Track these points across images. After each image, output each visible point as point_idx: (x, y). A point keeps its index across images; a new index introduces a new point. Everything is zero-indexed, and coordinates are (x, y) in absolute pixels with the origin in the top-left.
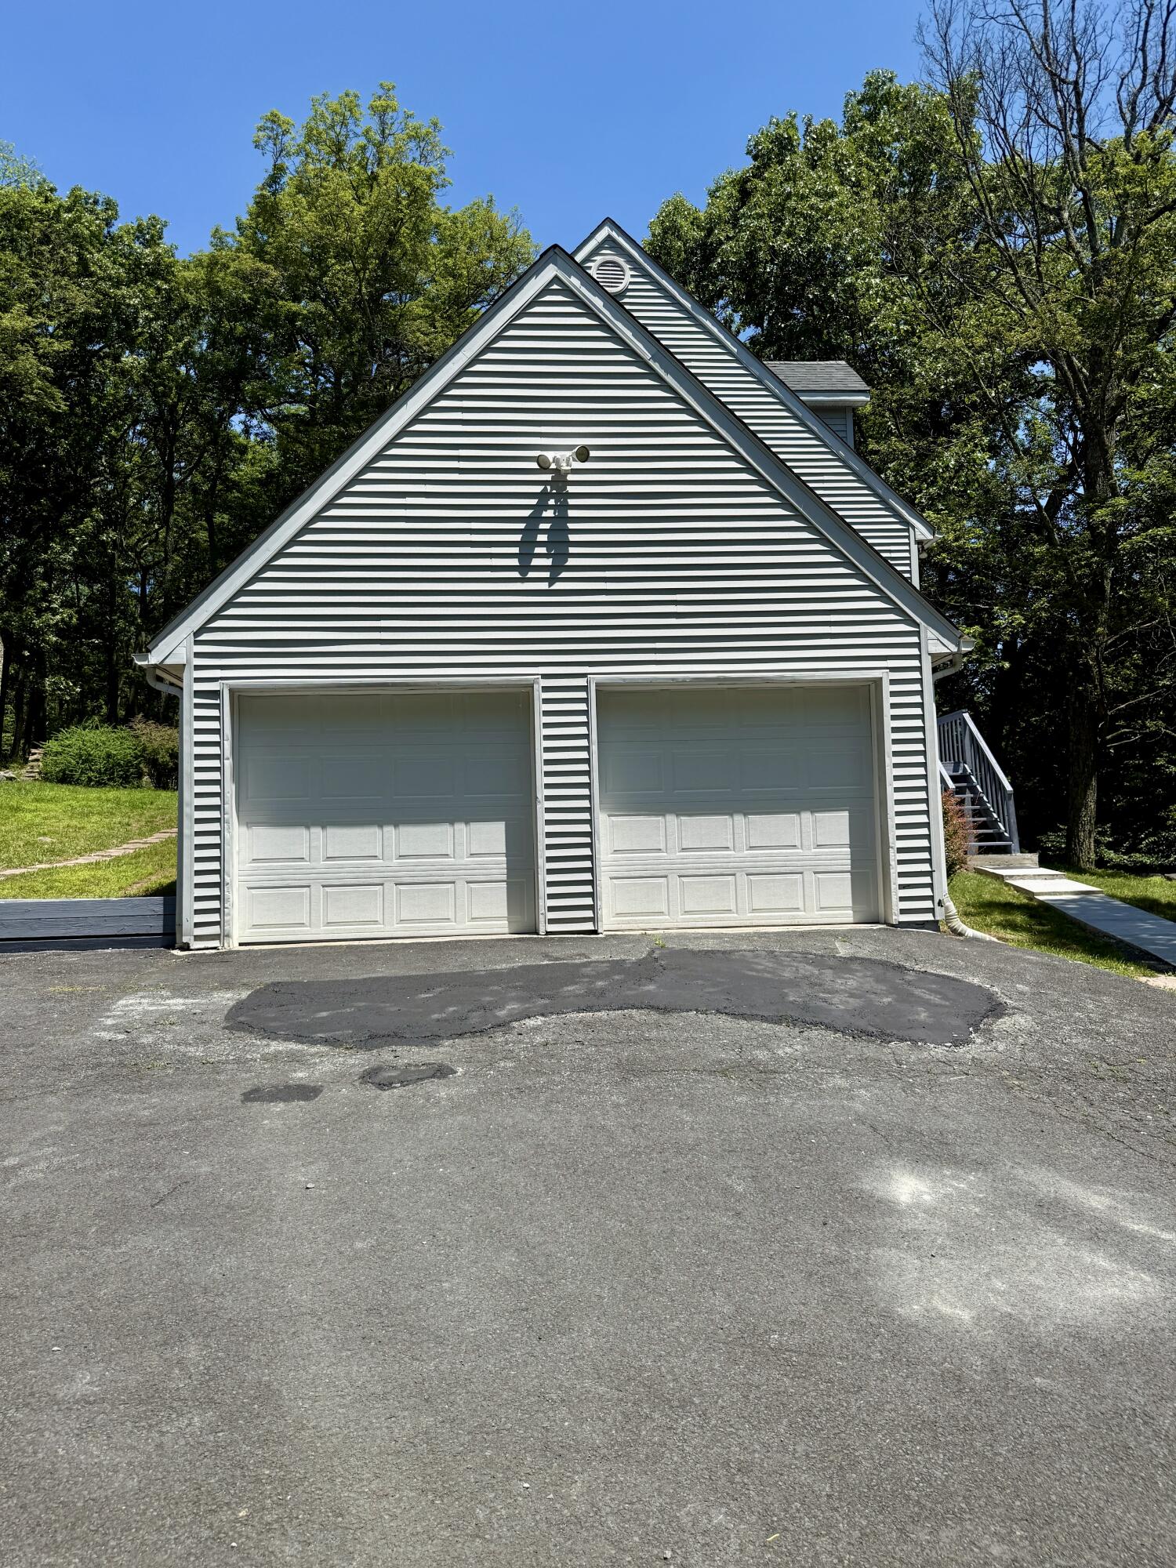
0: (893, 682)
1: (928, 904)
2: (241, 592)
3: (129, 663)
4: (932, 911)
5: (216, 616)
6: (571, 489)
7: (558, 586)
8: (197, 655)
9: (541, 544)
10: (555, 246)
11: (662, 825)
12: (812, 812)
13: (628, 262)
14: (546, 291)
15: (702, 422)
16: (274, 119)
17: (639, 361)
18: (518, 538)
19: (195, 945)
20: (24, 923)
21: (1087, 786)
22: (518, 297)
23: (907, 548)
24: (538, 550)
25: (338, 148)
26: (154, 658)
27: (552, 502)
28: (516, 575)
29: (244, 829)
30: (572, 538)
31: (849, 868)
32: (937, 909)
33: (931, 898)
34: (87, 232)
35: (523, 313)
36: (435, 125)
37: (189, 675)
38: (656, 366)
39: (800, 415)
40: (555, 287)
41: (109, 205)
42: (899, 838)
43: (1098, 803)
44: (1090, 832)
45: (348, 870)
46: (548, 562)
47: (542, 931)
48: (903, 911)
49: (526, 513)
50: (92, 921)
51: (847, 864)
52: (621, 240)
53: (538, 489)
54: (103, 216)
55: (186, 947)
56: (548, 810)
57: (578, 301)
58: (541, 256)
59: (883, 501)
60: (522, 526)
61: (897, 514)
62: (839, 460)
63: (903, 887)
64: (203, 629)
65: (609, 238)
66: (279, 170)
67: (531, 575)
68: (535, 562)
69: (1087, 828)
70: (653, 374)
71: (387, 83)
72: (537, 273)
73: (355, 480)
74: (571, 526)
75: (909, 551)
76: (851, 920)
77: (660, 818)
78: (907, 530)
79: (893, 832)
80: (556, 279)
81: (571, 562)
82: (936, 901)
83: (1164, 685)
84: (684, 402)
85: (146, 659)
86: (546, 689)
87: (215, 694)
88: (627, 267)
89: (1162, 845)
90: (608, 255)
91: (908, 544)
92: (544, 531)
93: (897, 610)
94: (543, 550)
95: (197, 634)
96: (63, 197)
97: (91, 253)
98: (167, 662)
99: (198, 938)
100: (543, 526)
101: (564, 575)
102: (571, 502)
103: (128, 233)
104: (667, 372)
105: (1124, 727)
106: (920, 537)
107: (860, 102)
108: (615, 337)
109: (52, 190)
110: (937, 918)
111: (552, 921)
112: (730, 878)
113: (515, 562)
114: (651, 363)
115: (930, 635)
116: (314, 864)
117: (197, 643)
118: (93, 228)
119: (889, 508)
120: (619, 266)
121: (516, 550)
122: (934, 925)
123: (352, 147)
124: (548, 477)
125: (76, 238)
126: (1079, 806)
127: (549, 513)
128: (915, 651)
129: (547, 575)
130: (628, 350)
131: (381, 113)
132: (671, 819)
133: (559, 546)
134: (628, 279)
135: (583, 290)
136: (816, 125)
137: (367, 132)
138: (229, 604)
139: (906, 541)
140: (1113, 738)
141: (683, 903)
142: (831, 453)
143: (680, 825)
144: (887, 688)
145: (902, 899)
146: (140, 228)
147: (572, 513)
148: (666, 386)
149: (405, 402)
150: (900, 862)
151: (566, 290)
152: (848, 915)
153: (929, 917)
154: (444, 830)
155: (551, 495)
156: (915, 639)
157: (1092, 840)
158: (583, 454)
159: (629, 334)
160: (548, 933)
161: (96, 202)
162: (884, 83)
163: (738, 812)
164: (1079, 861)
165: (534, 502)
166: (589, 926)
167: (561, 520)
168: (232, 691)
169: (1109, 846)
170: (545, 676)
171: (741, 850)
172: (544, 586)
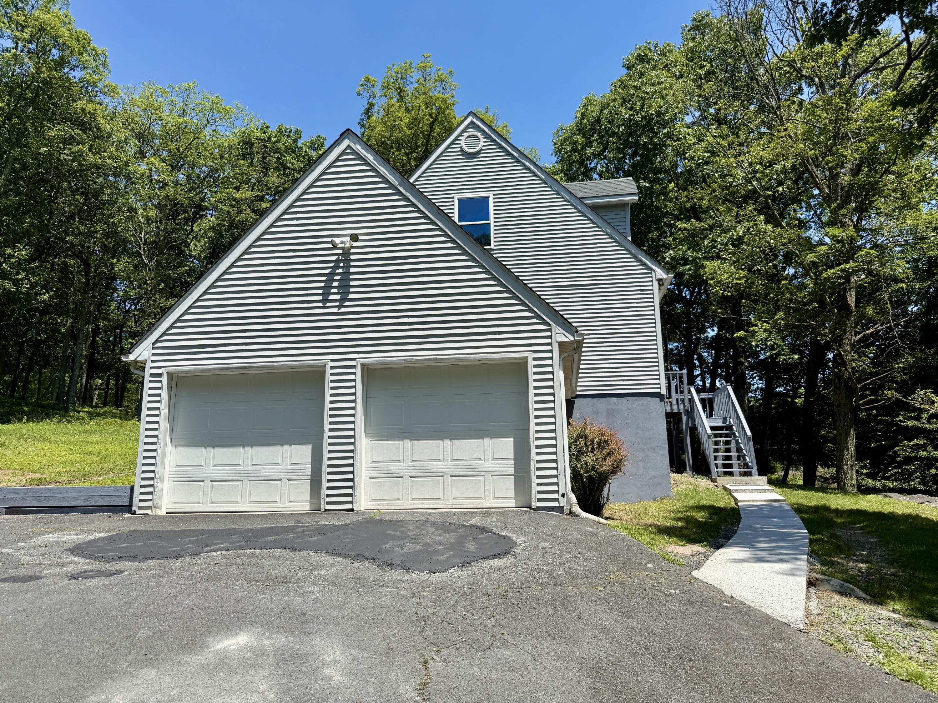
0: (535, 359)
1: (555, 496)
2: (177, 321)
3: (120, 360)
4: (557, 500)
5: (164, 334)
6: (352, 257)
7: (343, 310)
8: (153, 355)
9: (335, 287)
10: (348, 130)
11: (401, 446)
12: (491, 438)
13: (482, 134)
14: (343, 153)
15: (426, 217)
16: (367, 80)
17: (393, 187)
18: (322, 285)
19: (139, 512)
20: (64, 498)
21: (848, 435)
22: (328, 158)
23: (651, 283)
24: (333, 291)
25: (400, 91)
26: (131, 357)
27: (342, 264)
28: (320, 305)
29: (174, 448)
30: (352, 283)
31: (513, 473)
32: (561, 499)
33: (557, 492)
34: (283, 146)
35: (330, 166)
36: (450, 72)
37: (148, 365)
38: (401, 189)
39: (582, 210)
40: (348, 151)
41: (297, 132)
42: (538, 454)
43: (857, 447)
44: (852, 466)
45: (223, 472)
46: (338, 297)
47: (322, 509)
48: (539, 500)
49: (327, 271)
50: (95, 498)
51: (512, 471)
52: (478, 123)
53: (334, 258)
54: (294, 137)
55: (134, 513)
56: (330, 437)
57: (360, 158)
58: (341, 135)
59: (634, 257)
60: (325, 278)
61: (644, 264)
62: (607, 234)
63: (539, 484)
64: (157, 341)
65: (472, 122)
66: (371, 105)
67: (328, 304)
68: (331, 297)
69: (849, 463)
70: (400, 193)
71: (426, 55)
72: (339, 145)
73: (238, 259)
74: (351, 277)
75: (652, 285)
76: (514, 505)
77: (400, 442)
78: (651, 273)
79: (534, 450)
80: (349, 147)
81: (351, 296)
82: (561, 494)
83: (899, 367)
84: (416, 206)
85: (128, 357)
86: (332, 368)
87: (160, 375)
88: (481, 137)
89: (905, 475)
90: (471, 131)
91: (652, 281)
92: (336, 281)
93: (538, 317)
94: (336, 291)
95: (154, 344)
96: (273, 130)
97: (285, 157)
98: (139, 359)
99: (140, 508)
100: (336, 278)
101: (347, 304)
102: (352, 264)
103: (306, 145)
104: (407, 191)
105: (870, 395)
106: (659, 277)
107: (689, 30)
108: (380, 175)
109: (267, 127)
110: (561, 505)
111: (328, 503)
112: (440, 478)
113: (320, 298)
114: (398, 187)
115: (557, 331)
116: (207, 469)
117: (153, 348)
118: (287, 144)
119: (639, 260)
120: (477, 137)
121: (321, 291)
122: (560, 509)
123: (410, 89)
124: (340, 251)
125: (278, 151)
126: (841, 449)
127: (340, 271)
128: (549, 341)
129: (337, 304)
130: (386, 181)
131: (424, 70)
132: (407, 442)
133: (345, 288)
134: (482, 143)
135: (363, 151)
136: (661, 47)
137: (418, 80)
138: (171, 327)
139: (650, 279)
140: (864, 403)
141: (411, 494)
142: (602, 231)
143: (412, 446)
144: (531, 363)
145: (539, 492)
146: (312, 142)
147: (352, 270)
148: (407, 200)
149: (267, 217)
150: (538, 469)
151: (354, 152)
152: (512, 503)
153: (556, 504)
154: (278, 449)
155: (341, 261)
156: (548, 334)
157: (854, 472)
158: (354, 238)
159: (387, 172)
160: (326, 510)
161: (290, 131)
162: (703, 18)
163: (447, 438)
164: (845, 485)
165: (332, 265)
166: (349, 506)
167: (347, 273)
168: (168, 373)
169: (868, 475)
170: (332, 360)
171: (447, 461)
172: (335, 310)
